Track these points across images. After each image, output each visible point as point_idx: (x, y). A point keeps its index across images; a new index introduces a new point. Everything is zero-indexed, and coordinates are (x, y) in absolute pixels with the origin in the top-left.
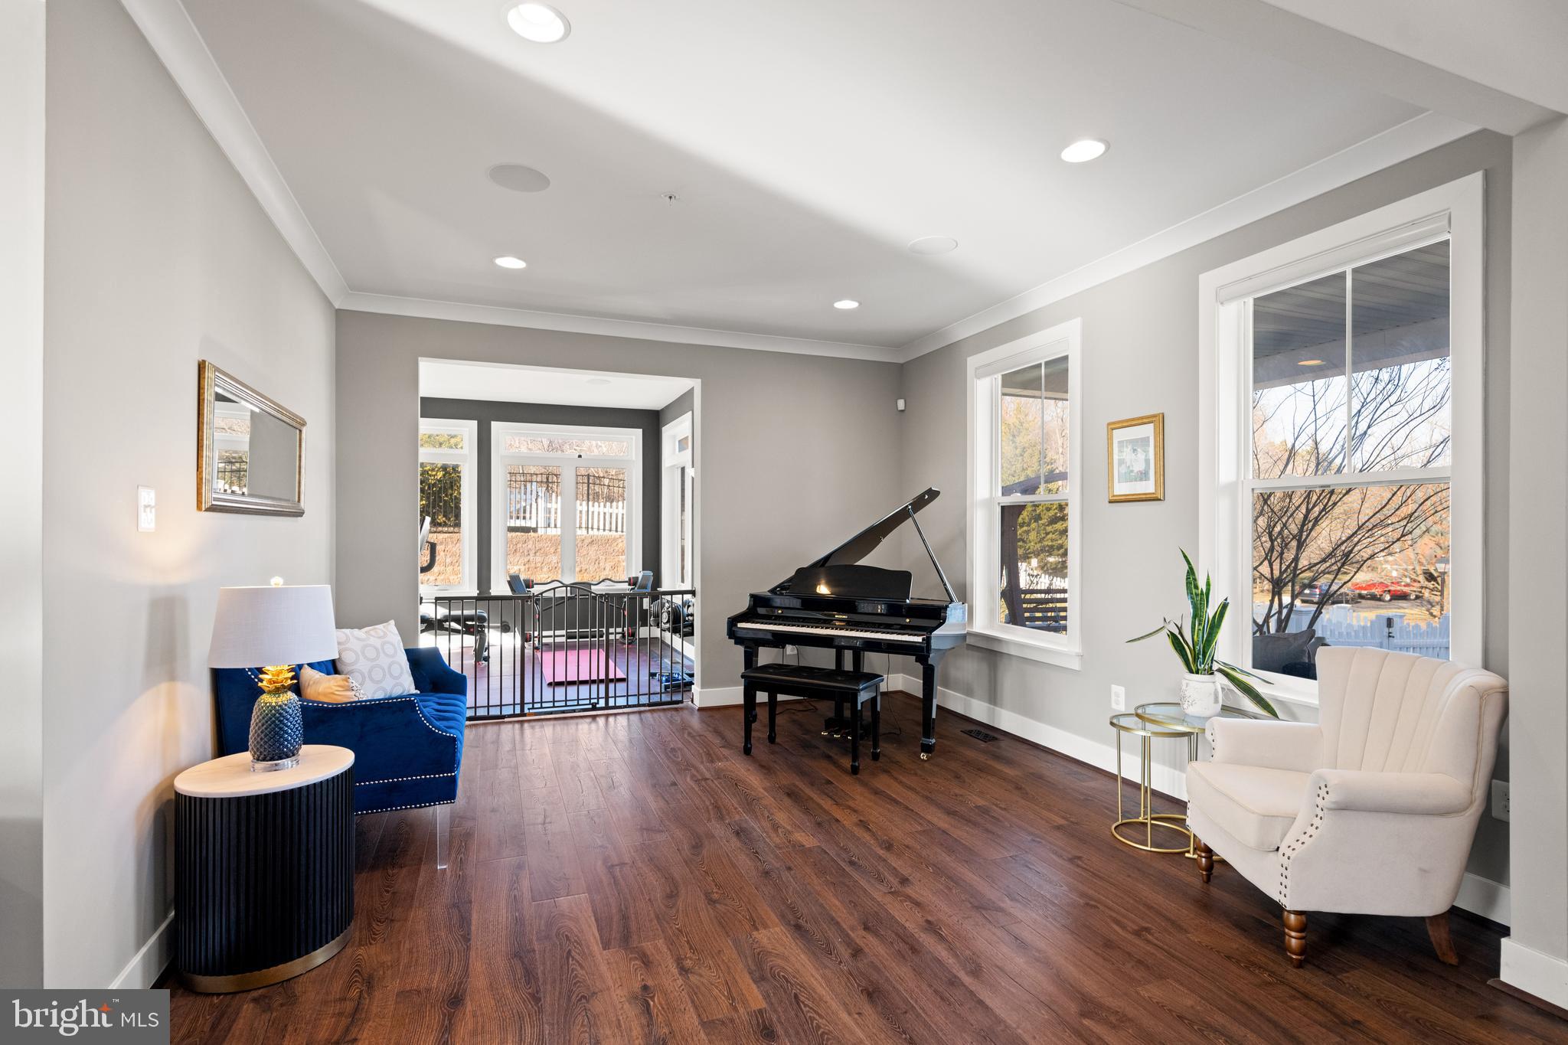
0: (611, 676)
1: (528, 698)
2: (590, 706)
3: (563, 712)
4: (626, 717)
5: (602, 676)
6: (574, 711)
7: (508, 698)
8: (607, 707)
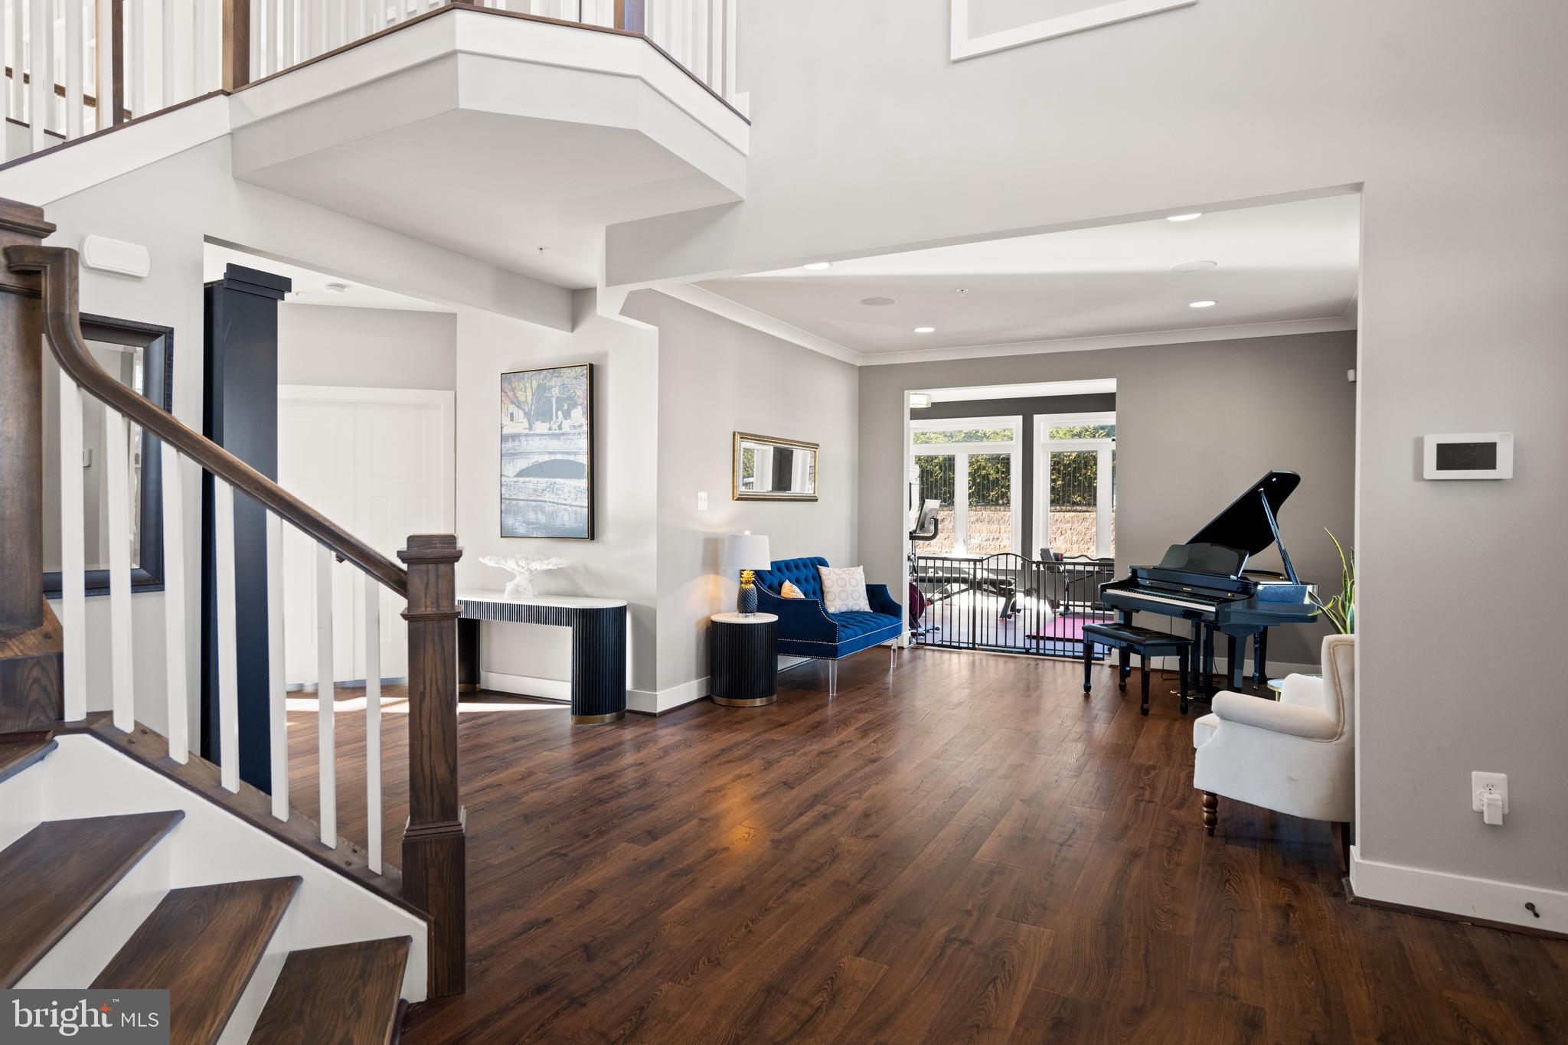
0: (1042, 634)
1: (978, 641)
2: (1024, 651)
3: (1003, 651)
4: (1052, 662)
5: (1034, 633)
6: (1011, 652)
7: (964, 639)
8: (1038, 653)
